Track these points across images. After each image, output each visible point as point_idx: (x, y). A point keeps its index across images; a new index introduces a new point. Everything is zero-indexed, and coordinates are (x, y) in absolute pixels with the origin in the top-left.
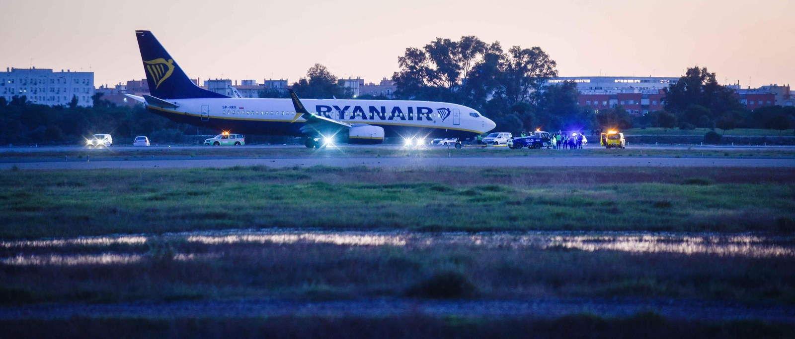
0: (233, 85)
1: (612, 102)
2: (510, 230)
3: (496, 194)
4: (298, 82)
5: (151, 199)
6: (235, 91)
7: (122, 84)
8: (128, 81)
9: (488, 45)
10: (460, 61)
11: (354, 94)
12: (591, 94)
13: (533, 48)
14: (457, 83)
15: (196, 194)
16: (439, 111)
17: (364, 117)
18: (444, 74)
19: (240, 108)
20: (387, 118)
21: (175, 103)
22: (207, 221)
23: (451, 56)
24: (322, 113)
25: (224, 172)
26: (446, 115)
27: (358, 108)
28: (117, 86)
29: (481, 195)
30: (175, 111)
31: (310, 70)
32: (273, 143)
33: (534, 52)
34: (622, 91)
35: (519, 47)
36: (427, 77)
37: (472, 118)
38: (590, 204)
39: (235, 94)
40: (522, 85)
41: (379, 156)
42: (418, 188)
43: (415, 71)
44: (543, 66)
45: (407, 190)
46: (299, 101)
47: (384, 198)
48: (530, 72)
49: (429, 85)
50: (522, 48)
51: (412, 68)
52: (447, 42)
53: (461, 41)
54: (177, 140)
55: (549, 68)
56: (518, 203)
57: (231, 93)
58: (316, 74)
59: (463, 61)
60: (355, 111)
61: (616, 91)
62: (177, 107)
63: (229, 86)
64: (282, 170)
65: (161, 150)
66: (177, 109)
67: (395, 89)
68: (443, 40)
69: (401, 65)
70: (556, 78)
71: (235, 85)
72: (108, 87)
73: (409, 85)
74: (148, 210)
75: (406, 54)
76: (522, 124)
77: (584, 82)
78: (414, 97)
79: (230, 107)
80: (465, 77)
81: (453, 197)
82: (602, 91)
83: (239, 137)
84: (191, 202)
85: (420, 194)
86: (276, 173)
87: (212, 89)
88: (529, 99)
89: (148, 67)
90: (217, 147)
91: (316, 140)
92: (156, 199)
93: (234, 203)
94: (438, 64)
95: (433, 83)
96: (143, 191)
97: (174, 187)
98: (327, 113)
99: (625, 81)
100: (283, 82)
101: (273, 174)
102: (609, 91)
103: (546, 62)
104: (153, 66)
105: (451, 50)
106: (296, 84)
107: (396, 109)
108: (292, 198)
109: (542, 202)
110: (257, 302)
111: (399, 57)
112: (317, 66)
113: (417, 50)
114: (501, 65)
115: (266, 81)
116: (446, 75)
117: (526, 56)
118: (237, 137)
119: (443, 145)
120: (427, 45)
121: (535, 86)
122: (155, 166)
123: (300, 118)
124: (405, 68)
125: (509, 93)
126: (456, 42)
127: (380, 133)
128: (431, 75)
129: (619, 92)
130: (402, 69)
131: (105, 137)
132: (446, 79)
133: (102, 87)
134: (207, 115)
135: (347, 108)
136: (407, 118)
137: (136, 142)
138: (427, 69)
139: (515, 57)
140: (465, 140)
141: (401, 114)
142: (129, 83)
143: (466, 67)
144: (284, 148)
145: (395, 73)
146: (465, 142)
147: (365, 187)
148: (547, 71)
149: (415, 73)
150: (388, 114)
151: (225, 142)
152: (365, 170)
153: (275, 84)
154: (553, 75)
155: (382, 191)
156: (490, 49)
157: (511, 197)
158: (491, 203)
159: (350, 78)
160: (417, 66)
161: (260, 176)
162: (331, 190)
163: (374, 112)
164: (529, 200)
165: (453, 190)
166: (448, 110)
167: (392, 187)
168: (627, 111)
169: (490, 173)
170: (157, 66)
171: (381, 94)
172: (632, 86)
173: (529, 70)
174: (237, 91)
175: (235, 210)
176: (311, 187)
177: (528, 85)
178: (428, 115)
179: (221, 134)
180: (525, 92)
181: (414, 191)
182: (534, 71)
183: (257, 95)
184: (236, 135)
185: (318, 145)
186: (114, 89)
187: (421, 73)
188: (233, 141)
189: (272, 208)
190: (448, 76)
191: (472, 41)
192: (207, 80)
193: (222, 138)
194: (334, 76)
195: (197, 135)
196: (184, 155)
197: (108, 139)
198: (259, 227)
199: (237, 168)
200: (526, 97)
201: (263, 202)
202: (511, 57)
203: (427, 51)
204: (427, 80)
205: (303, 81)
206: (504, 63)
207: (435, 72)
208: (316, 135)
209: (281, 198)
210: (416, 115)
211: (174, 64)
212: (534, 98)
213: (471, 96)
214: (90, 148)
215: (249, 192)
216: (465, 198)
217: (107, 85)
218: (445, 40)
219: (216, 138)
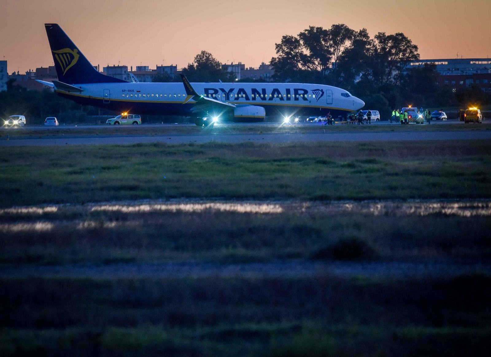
0: (128, 71)
1: (468, 82)
2: (392, 198)
3: (375, 166)
4: (187, 67)
5: (71, 173)
6: (133, 77)
7: (31, 71)
8: (37, 68)
9: (356, 32)
10: (331, 47)
11: (236, 78)
12: (449, 74)
13: (397, 34)
14: (328, 67)
15: (109, 168)
16: (314, 92)
17: (247, 98)
18: (316, 58)
19: (137, 92)
20: (268, 99)
21: (81, 88)
22: (123, 193)
23: (323, 43)
24: (210, 95)
25: (128, 148)
26: (320, 96)
27: (241, 91)
28: (27, 73)
29: (360, 167)
30: (81, 94)
31: (197, 56)
32: (166, 122)
33: (398, 38)
34: (477, 71)
35: (384, 33)
36: (301, 62)
37: (344, 98)
38: (462, 174)
39: (132, 79)
40: (387, 68)
41: (261, 132)
42: (303, 162)
43: (290, 56)
44: (405, 50)
45: (295, 164)
46: (189, 84)
47: (275, 171)
48: (394, 56)
49: (303, 69)
50: (387, 34)
51: (288, 54)
52: (319, 29)
53: (331, 29)
54: (82, 120)
55: (411, 52)
56: (397, 174)
57: (127, 78)
58: (203, 60)
59: (334, 47)
60: (239, 93)
61: (471, 72)
62: (82, 91)
63: (125, 71)
64: (179, 146)
65: (69, 129)
66: (82, 92)
67: (273, 73)
68: (315, 29)
69: (278, 51)
70: (418, 61)
71: (130, 71)
72: (19, 73)
73: (285, 69)
74: (70, 183)
75: (282, 41)
76: (387, 102)
77: (442, 63)
78: (290, 79)
79: (129, 91)
80: (336, 61)
81: (336, 170)
82: (459, 72)
83: (136, 117)
84: (106, 175)
85: (306, 167)
86: (174, 149)
87: (110, 75)
88: (393, 80)
89: (56, 56)
90: (117, 126)
91: (205, 119)
92: (75, 173)
93: (144, 176)
94: (311, 50)
95: (306, 67)
96: (62, 166)
97: (88, 162)
98: (214, 95)
99: (480, 63)
100: (173, 68)
101: (172, 150)
102: (465, 72)
103: (408, 47)
104: (61, 56)
105: (323, 37)
106: (185, 69)
107: (276, 91)
108: (194, 171)
109: (418, 173)
110: (183, 264)
111: (276, 44)
112: (203, 53)
113: (292, 37)
114: (368, 50)
115: (158, 67)
116: (319, 59)
117: (390, 41)
118: (135, 118)
119: (317, 123)
120: (301, 33)
121: (398, 68)
122: (66, 144)
123: (191, 100)
124: (281, 54)
125: (376, 74)
126: (328, 30)
127: (261, 112)
128: (305, 59)
129: (475, 72)
130: (279, 54)
131: (20, 118)
132: (319, 63)
133: (14, 74)
134: (108, 98)
135: (231, 90)
136: (285, 98)
137: (46, 122)
138: (301, 54)
139: (380, 43)
140: (337, 117)
141: (280, 96)
142: (38, 70)
143: (336, 53)
144: (176, 127)
145: (273, 58)
146: (337, 119)
147: (256, 161)
148: (410, 55)
149: (290, 58)
150: (268, 95)
151: (125, 121)
152: (252, 145)
153: (166, 70)
154: (415, 58)
155: (272, 164)
156: (358, 36)
157: (389, 169)
158: (372, 174)
159: (232, 63)
160: (292, 52)
161: (161, 152)
162: (227, 164)
163: (256, 94)
164: (406, 171)
165: (335, 163)
166: (322, 91)
167: (280, 161)
168: (482, 89)
169: (366, 147)
170: (64, 55)
171: (260, 77)
172: (486, 67)
173: (393, 54)
174: (134, 76)
175: (146, 182)
176: (209, 162)
177: (392, 68)
178: (304, 96)
179: (120, 114)
180: (390, 73)
181: (301, 164)
182: (398, 55)
183: (151, 79)
184: (134, 115)
185: (206, 123)
186: (25, 75)
187: (296, 58)
188: (131, 121)
189: (178, 181)
190: (320, 60)
191: (342, 29)
192: (106, 66)
193: (122, 118)
194: (218, 62)
195: (98, 115)
196: (90, 133)
197: (22, 120)
198: (169, 198)
199: (139, 145)
200: (391, 78)
201: (169, 175)
202: (377, 42)
203: (301, 38)
204: (302, 64)
205: (191, 67)
206: (370, 48)
207: (309, 57)
208: (204, 115)
209: (184, 172)
210: (293, 96)
211: (79, 53)
212: (398, 79)
213: (341, 78)
214: (6, 128)
215: (155, 167)
216: (347, 170)
217: (18, 72)
218: (318, 28)
219: (115, 119)
